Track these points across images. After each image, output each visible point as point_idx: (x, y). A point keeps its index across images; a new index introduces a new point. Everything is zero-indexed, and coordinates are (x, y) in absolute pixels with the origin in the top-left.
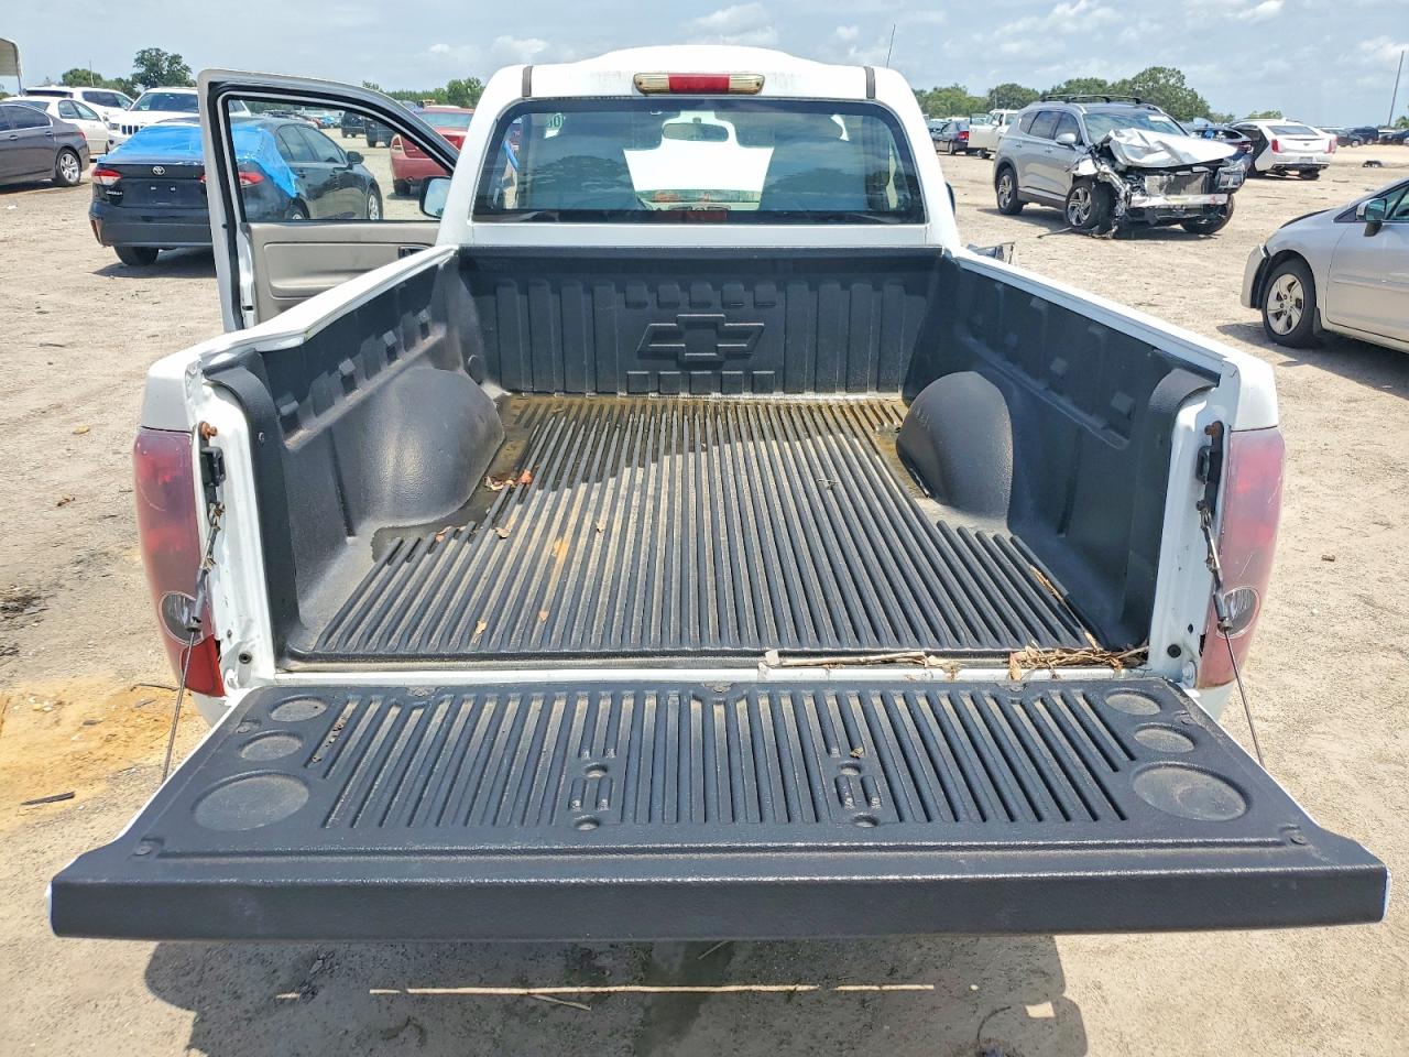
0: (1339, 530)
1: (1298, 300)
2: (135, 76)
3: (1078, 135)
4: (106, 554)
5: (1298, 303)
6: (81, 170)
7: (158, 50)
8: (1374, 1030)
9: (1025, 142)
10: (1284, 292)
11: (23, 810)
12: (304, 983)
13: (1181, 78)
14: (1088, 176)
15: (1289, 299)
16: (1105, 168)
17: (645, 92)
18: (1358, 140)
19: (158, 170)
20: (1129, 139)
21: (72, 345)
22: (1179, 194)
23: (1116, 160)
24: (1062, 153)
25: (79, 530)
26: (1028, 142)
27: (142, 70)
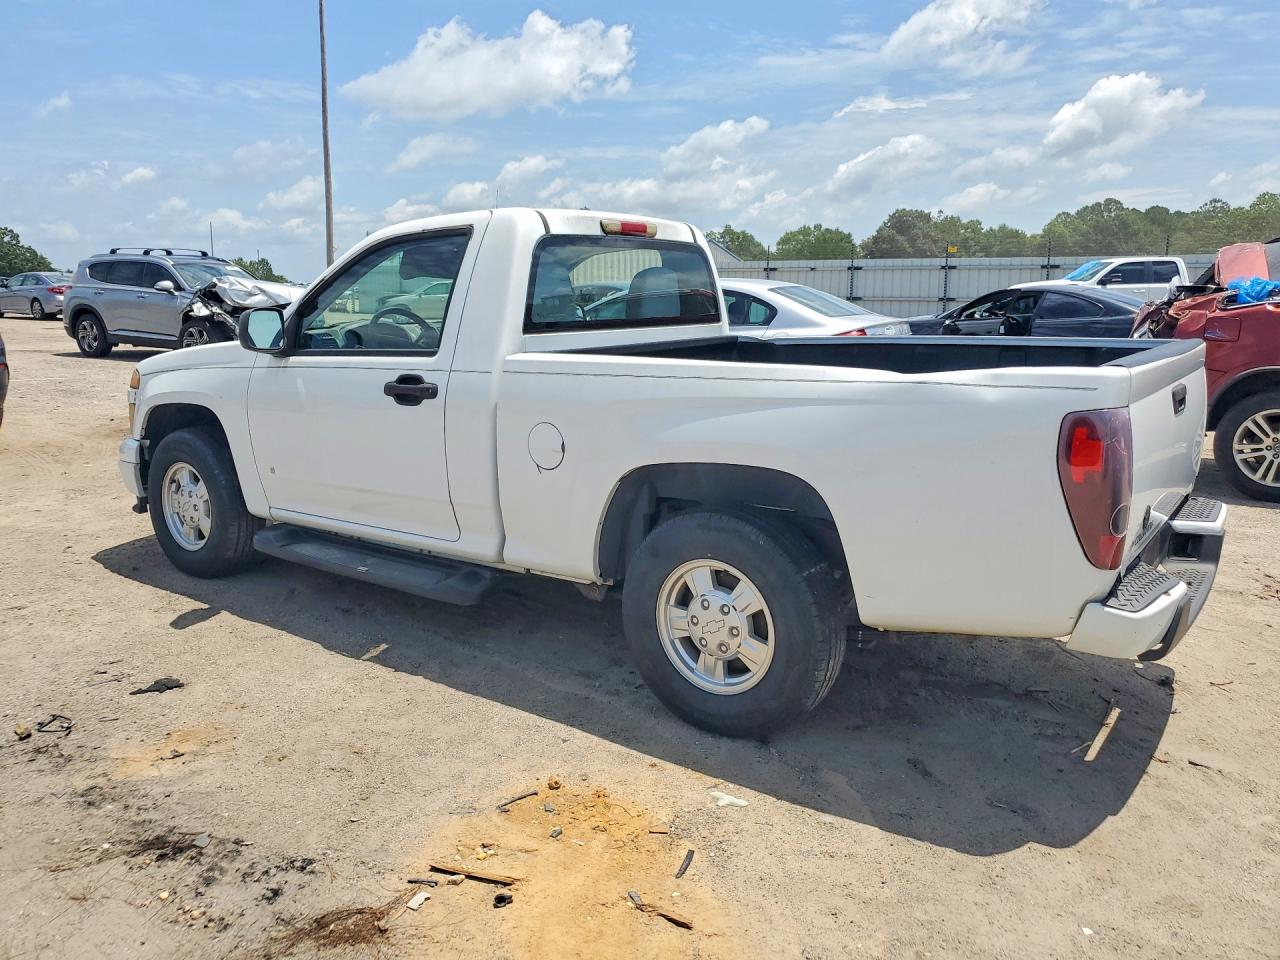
3: (175, 282)
14: (204, 317)
16: (216, 309)
17: (607, 233)
20: (231, 285)
23: (225, 302)
24: (162, 299)
26: (110, 289)
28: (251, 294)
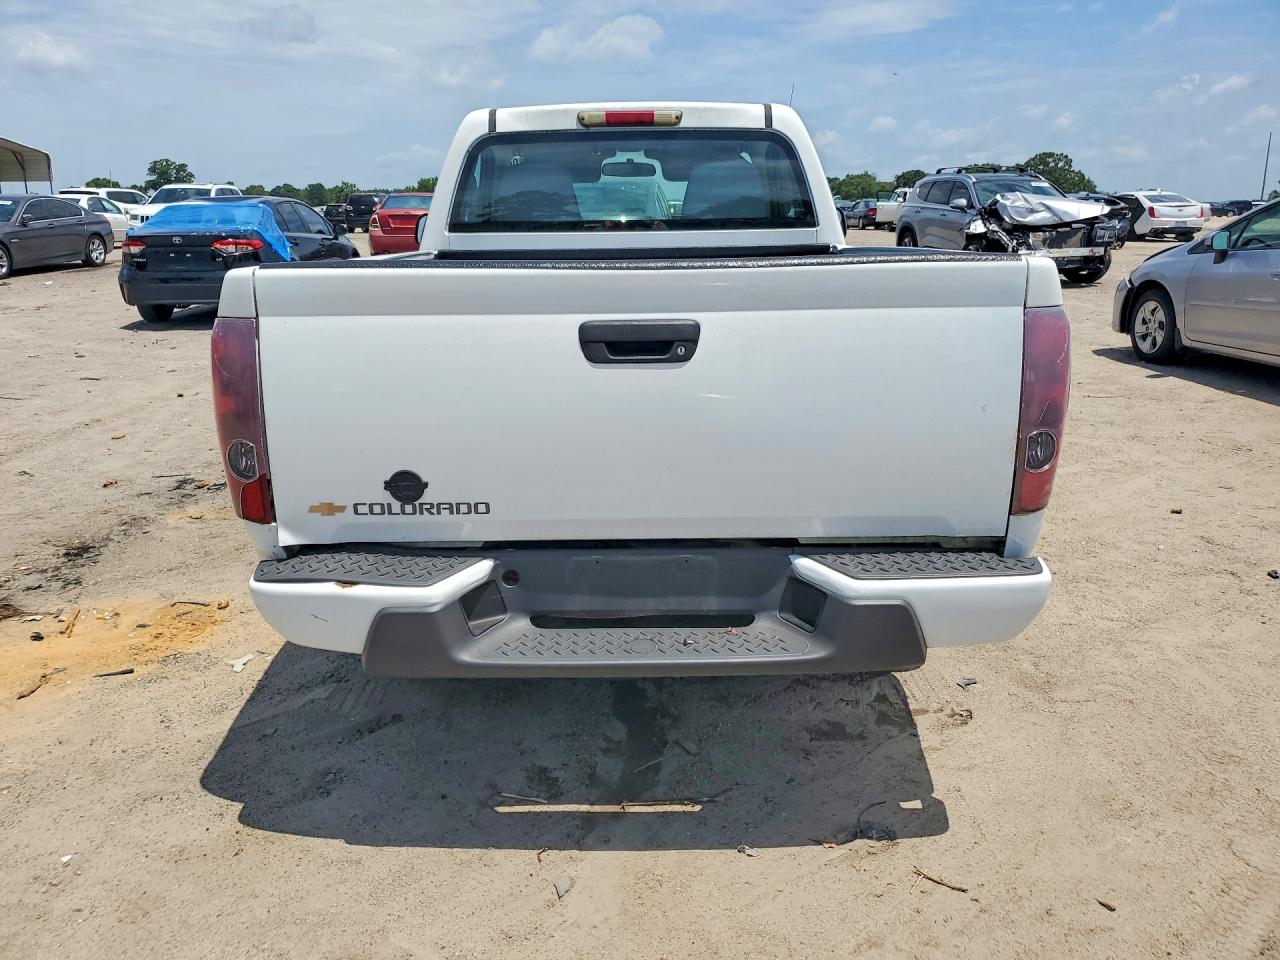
0: (1188, 493)
1: (1161, 323)
2: (147, 182)
3: (969, 200)
4: (145, 518)
5: (1161, 325)
6: (106, 253)
7: (167, 161)
8: (1186, 818)
9: (922, 208)
10: (1149, 316)
11: (95, 680)
12: (321, 787)
13: (1069, 162)
14: (980, 234)
15: (1153, 322)
16: (994, 227)
17: (586, 126)
18: (1233, 211)
19: (177, 240)
20: (1014, 202)
21: (106, 379)
22: (1061, 248)
23: (1003, 220)
24: (955, 216)
25: (121, 503)
26: (926, 208)
27: (154, 177)
28: (1032, 211)
